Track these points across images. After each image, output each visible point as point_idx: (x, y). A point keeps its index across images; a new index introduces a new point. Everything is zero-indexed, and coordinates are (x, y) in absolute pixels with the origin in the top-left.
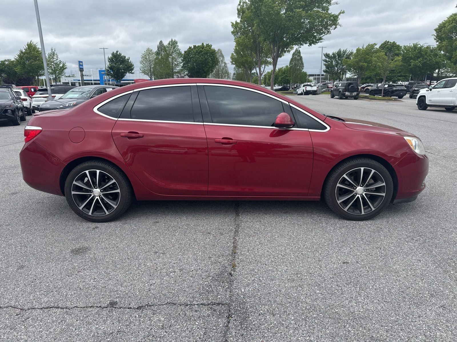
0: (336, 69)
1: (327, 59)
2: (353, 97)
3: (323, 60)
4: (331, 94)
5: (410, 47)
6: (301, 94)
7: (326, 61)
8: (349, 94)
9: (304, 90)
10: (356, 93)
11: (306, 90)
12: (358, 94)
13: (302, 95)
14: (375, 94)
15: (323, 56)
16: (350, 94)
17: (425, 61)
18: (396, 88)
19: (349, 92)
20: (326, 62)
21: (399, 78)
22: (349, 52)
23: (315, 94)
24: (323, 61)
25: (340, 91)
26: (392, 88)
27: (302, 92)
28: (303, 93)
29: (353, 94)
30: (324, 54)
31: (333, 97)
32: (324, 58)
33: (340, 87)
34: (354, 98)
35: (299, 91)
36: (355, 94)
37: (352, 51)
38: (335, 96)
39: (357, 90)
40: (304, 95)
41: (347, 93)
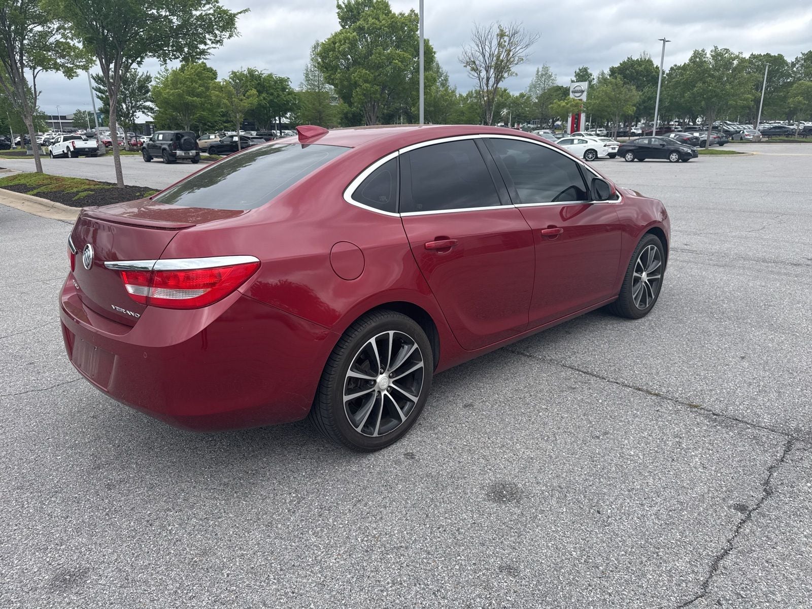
0: (124, 106)
1: (102, 87)
2: (190, 159)
3: (93, 88)
4: (144, 154)
5: (242, 74)
6: (64, 156)
7: (99, 90)
8: (183, 154)
9: (68, 147)
10: (195, 151)
11: (74, 147)
12: (198, 154)
13: (68, 157)
14: (219, 152)
15: (92, 81)
16: (185, 153)
17: (271, 97)
18: (253, 141)
19: (181, 149)
20: (100, 92)
21: (226, 124)
22: (142, 75)
23: (95, 156)
24: (93, 90)
25: (164, 149)
26: (247, 143)
27: (66, 151)
28: (67, 153)
29: (191, 154)
30: (93, 76)
31: (148, 159)
32: (94, 84)
33: (161, 140)
34: (192, 161)
35: (58, 149)
36: (192, 153)
37: (148, 74)
38: (153, 159)
39: (196, 147)
40: (72, 157)
41: (179, 153)
